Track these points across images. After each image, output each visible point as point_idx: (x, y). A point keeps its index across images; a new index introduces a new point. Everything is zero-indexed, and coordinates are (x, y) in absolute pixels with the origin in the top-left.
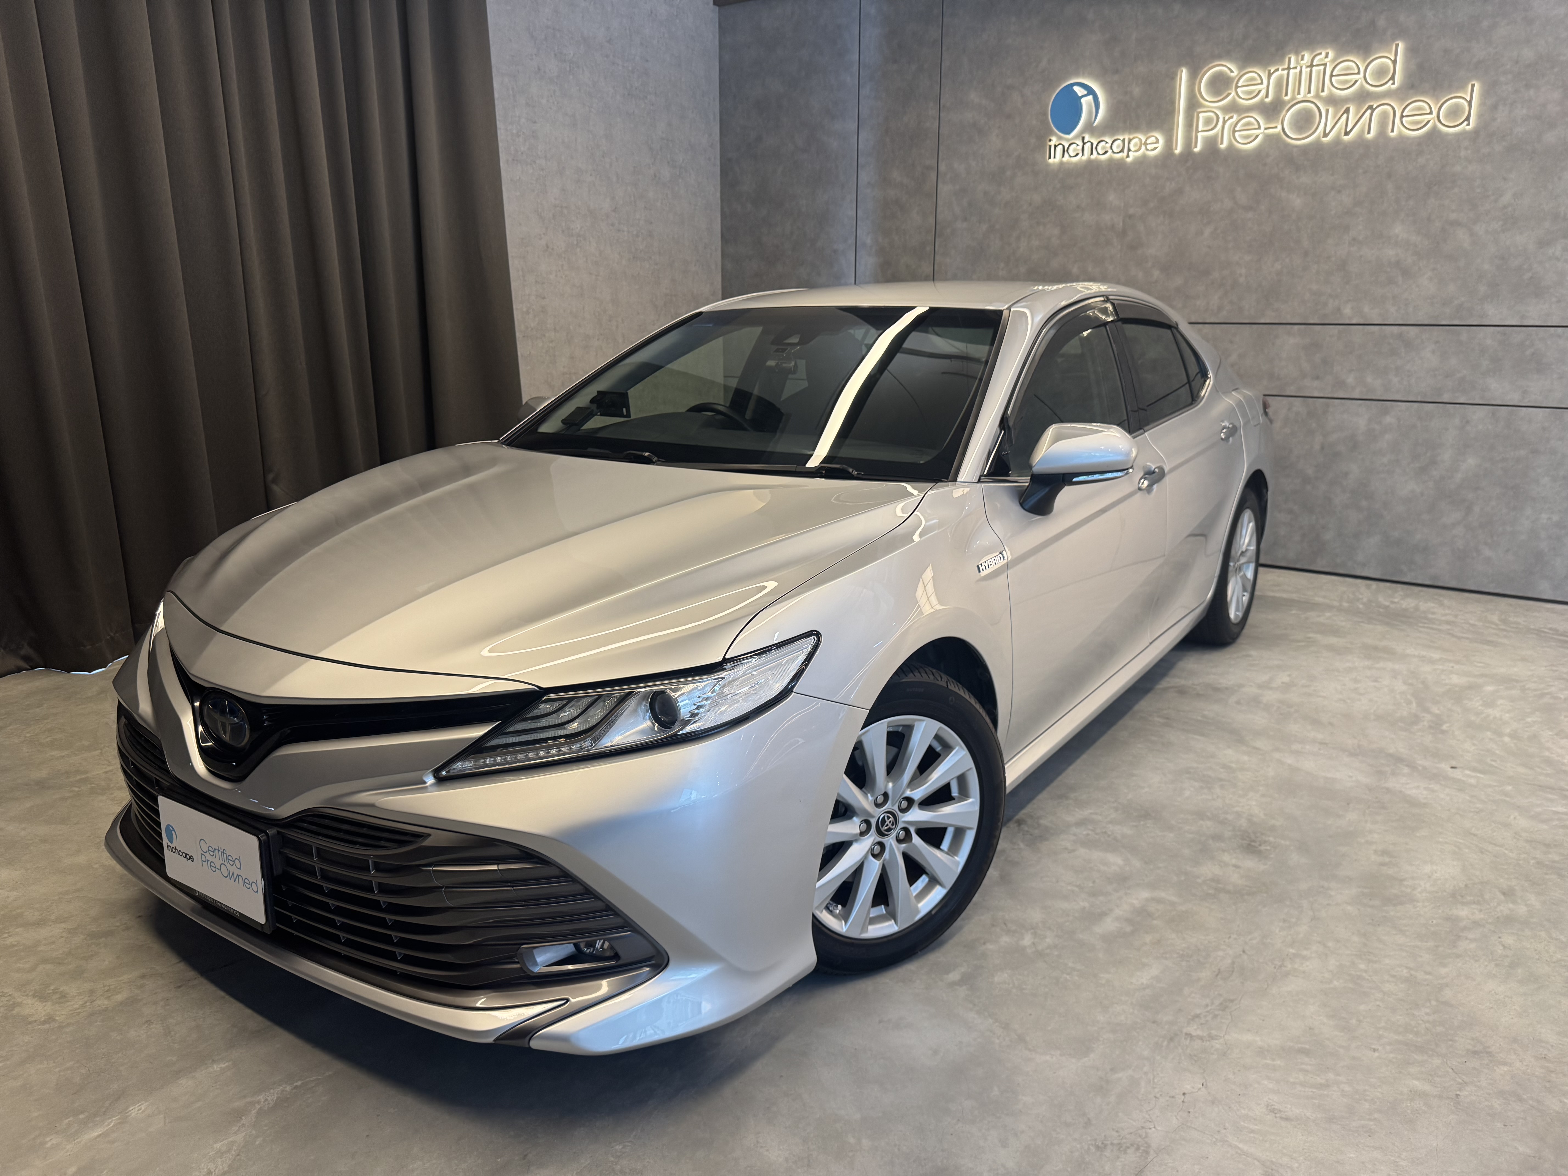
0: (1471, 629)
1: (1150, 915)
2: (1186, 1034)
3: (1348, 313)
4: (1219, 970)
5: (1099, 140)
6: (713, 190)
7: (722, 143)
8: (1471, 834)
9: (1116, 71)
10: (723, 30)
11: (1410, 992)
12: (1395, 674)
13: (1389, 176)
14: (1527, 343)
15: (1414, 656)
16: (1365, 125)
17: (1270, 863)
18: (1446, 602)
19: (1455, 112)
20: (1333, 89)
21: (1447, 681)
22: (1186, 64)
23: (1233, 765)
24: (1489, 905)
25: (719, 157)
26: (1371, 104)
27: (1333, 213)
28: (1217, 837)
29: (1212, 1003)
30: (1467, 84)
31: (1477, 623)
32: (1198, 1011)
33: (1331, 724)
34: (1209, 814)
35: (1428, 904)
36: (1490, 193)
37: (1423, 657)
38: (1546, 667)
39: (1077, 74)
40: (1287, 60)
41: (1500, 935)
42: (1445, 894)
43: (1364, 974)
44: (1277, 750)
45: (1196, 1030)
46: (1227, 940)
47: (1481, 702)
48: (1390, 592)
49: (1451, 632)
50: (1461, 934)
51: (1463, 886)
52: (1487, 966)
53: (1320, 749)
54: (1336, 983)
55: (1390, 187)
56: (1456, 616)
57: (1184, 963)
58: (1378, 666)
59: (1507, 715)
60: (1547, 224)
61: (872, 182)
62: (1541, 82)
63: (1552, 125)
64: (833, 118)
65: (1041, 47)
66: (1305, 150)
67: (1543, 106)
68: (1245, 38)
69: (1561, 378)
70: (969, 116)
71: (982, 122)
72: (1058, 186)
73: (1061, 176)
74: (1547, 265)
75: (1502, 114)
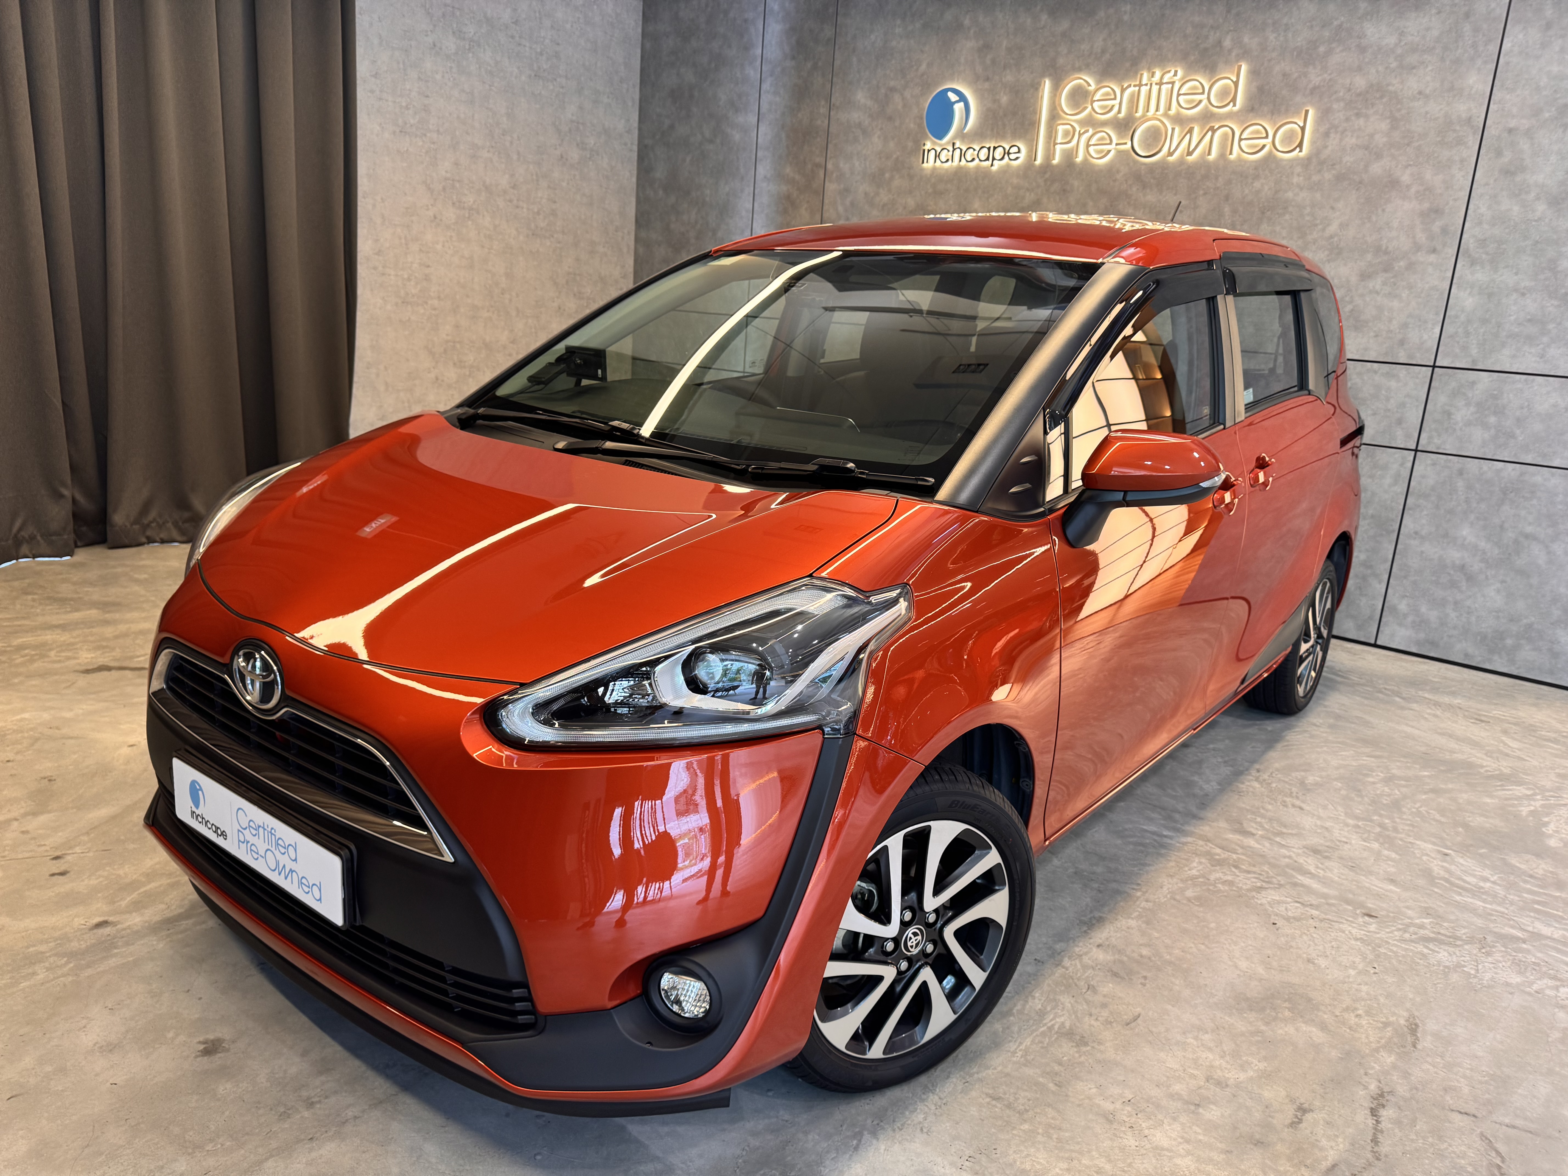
6: (628, 175)
7: (640, 129)
9: (987, 79)
13: (1227, 198)
22: (1050, 75)
25: (636, 142)
36: (1319, 222)
39: (952, 80)
55: (1227, 209)
60: (1369, 257)
61: (769, 176)
62: (1371, 112)
63: (1379, 156)
64: (737, 110)
65: (922, 51)
66: (1151, 168)
67: (1371, 136)
68: (1103, 51)
69: (1374, 414)
70: (856, 116)
71: (867, 122)
72: (930, 191)
73: (933, 180)
74: (1368, 299)
75: (1333, 142)
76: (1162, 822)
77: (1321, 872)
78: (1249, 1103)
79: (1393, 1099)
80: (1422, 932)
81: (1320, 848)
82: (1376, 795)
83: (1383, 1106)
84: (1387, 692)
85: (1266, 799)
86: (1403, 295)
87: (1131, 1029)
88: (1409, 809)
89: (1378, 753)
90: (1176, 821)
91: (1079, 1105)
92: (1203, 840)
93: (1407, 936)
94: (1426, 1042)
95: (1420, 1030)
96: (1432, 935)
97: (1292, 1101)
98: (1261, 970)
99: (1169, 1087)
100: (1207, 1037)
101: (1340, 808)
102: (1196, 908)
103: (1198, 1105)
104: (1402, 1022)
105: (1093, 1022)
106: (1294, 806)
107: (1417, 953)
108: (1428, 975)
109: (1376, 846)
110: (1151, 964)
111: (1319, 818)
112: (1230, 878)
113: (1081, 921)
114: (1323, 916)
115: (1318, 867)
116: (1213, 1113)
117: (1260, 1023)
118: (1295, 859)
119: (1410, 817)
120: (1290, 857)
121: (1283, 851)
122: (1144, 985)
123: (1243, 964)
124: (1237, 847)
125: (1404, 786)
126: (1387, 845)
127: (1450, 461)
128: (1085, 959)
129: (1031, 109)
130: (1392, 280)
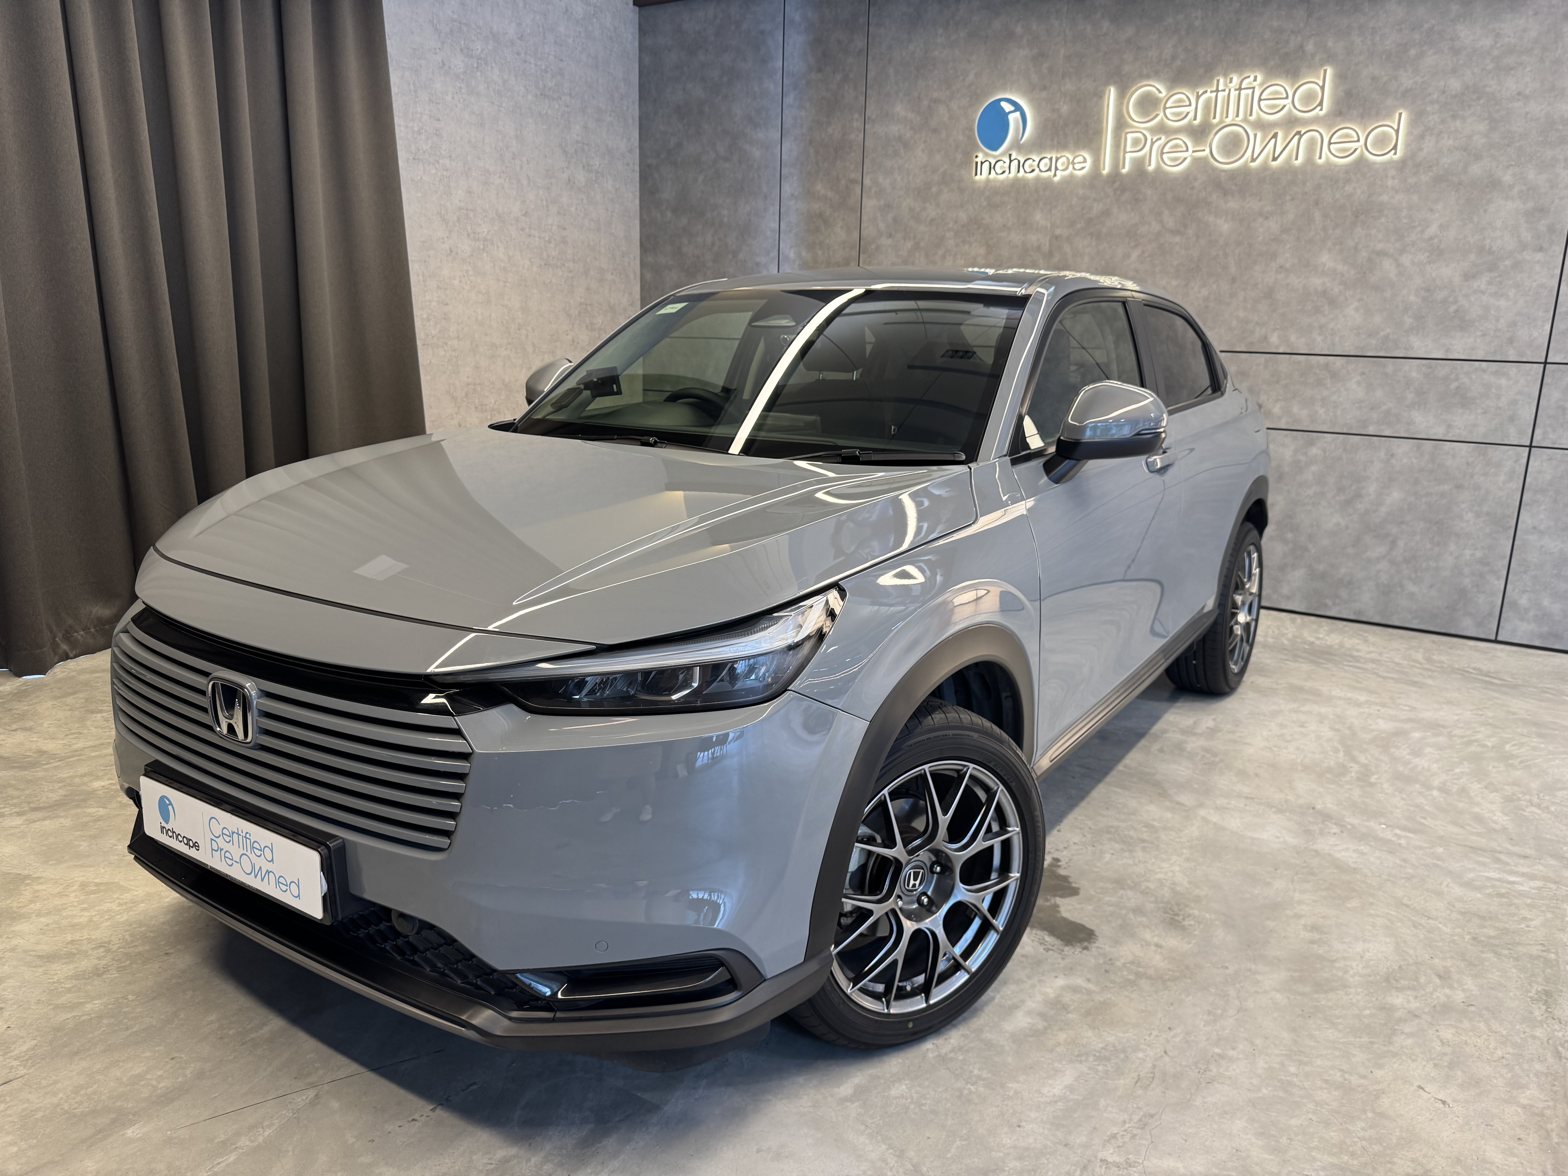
0: (1396, 668)
1: (1065, 1008)
2: (1101, 1160)
3: (1275, 341)
4: (1139, 1076)
5: (1026, 158)
6: (631, 197)
7: (641, 148)
8: (1403, 904)
9: (1045, 88)
10: (643, 31)
11: (1344, 1101)
12: (1322, 718)
13: (1317, 203)
14: (1453, 376)
15: (1340, 698)
16: (1292, 150)
17: (1194, 941)
18: (1371, 638)
19: (1382, 140)
20: (1261, 113)
21: (1373, 727)
22: (1115, 83)
23: (1156, 824)
24: (1424, 990)
25: (637, 163)
26: (1299, 130)
27: (1260, 239)
28: (1138, 911)
29: (1131, 1119)
30: (1394, 112)
31: (1401, 662)
32: (1115, 1130)
33: (1257, 775)
34: (1129, 882)
35: (1360, 990)
36: (1417, 223)
37: (1349, 699)
38: (1472, 711)
39: (1005, 90)
40: (1215, 82)
41: (1438, 1028)
42: (1378, 977)
43: (1295, 1079)
44: (1201, 805)
45: (1112, 1154)
46: (1147, 1038)
47: (1408, 751)
48: (1315, 627)
49: (1376, 671)
50: (1397, 1027)
51: (1397, 968)
52: (1425, 1066)
53: (1246, 805)
54: (1264, 1091)
55: (1317, 214)
56: (1381, 654)
57: (1100, 1068)
58: (1303, 709)
59: (1435, 765)
60: (1472, 257)
61: (796, 194)
62: (1467, 114)
63: (1478, 157)
64: (756, 126)
65: (968, 61)
66: (1233, 175)
67: (1470, 137)
68: (1174, 58)
69: (1485, 413)
70: (894, 129)
71: (908, 135)
72: (985, 204)
73: (987, 193)
74: (1472, 299)
75: (1429, 144)
76: (1496, 866)
84: (1551, 691)
86: (1510, 294)
90: (1507, 864)
113: (1531, 997)
129: (1095, 118)
130: (1498, 279)
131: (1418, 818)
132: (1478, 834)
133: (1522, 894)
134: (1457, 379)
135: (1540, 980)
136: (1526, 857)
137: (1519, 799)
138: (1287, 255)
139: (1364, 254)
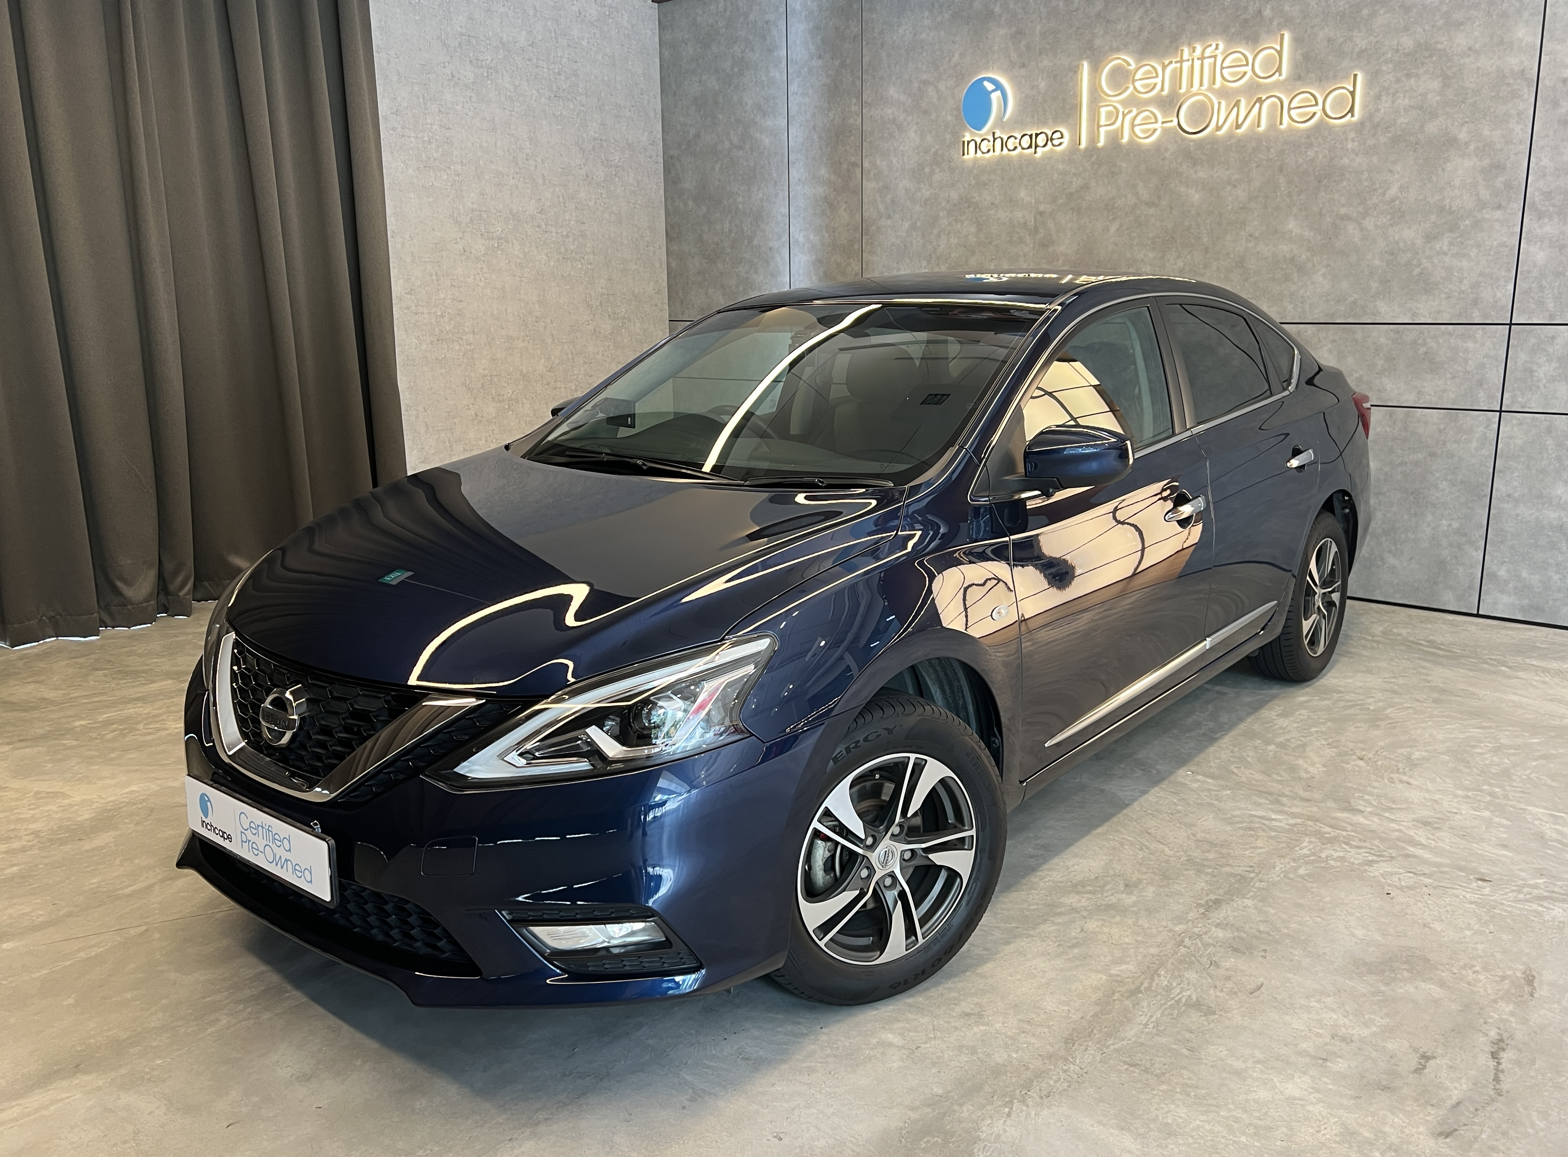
6: (656, 188)
7: (664, 140)
8: (1147, 832)
9: (1023, 66)
10: (663, 27)
13: (1281, 169)
14: (1420, 341)
22: (1087, 57)
24: (1103, 894)
25: (661, 155)
27: (1230, 207)
30: (1349, 74)
36: (1377, 186)
38: (1385, 678)
39: (986, 68)
41: (1088, 920)
42: (1069, 883)
50: (1051, 918)
51: (1093, 877)
52: (1049, 945)
55: (1282, 180)
60: (1433, 218)
61: (803, 179)
62: (1421, 71)
63: (1433, 115)
64: (765, 114)
65: (953, 42)
66: (1200, 144)
67: (1425, 95)
68: (1141, 30)
69: (1454, 378)
70: (890, 112)
71: (901, 117)
72: (973, 182)
73: (975, 172)
74: (1435, 261)
75: (1385, 104)
76: (1270, 806)
77: (1433, 842)
78: (1374, 1055)
79: (1513, 1043)
80: (1535, 891)
81: (1430, 820)
82: (1485, 765)
83: (1504, 1050)
84: (1492, 662)
85: (1373, 777)
86: (1472, 254)
87: (1255, 997)
88: (1520, 777)
89: (1484, 724)
90: (1283, 805)
91: (1212, 1066)
92: (1312, 820)
93: (1521, 896)
94: (1542, 992)
95: (1536, 980)
96: (1546, 894)
97: (1416, 1050)
98: (1378, 937)
99: (1296, 1045)
100: (1329, 1000)
101: (1447, 780)
102: (1309, 885)
103: (1326, 1060)
104: (1519, 974)
105: (1218, 994)
106: (1401, 781)
107: (1532, 911)
108: (1544, 931)
109: (1487, 814)
110: (1270, 938)
111: (1428, 791)
112: (1341, 854)
113: (1198, 904)
114: (1437, 884)
115: (1428, 838)
116: (1340, 1066)
117: (1380, 985)
118: (1405, 831)
119: (1520, 785)
120: (1399, 831)
121: (1393, 825)
122: (1265, 957)
123: (1360, 933)
124: (1346, 825)
125: (1514, 754)
126: (1497, 813)
127: (1537, 419)
128: (1205, 937)
129: (1071, 93)
130: (1459, 240)
131: (1233, 768)
132: (1279, 782)
133: (1271, 829)
134: (1425, 344)
135: (1221, 891)
136: (1308, 800)
137: (1354, 754)
138: (1256, 223)
139: (1328, 219)
